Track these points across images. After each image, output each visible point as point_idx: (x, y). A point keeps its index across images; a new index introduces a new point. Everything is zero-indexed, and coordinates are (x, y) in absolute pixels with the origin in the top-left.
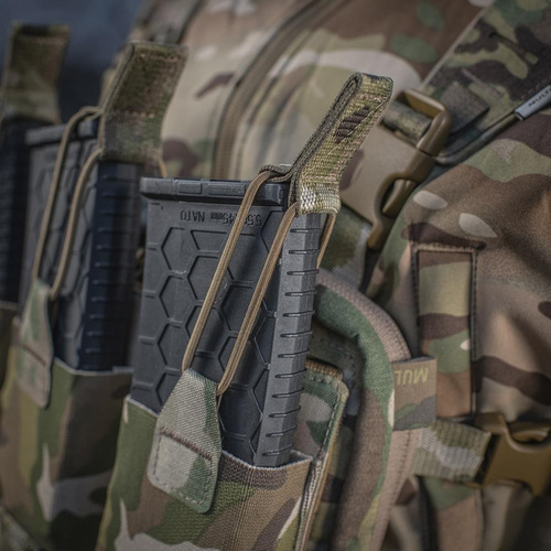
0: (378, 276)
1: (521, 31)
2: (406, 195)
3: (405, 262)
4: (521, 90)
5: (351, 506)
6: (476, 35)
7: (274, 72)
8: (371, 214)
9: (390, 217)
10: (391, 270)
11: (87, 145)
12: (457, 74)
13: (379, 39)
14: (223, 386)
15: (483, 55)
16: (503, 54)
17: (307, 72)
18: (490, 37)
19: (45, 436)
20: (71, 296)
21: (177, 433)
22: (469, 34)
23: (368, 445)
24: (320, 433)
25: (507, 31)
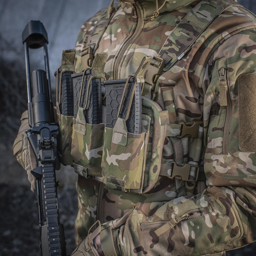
0: (154, 95)
1: (176, 41)
2: (158, 78)
3: (159, 91)
4: (178, 54)
5: (155, 142)
6: (168, 42)
7: (125, 55)
8: (151, 83)
9: (155, 83)
10: (157, 93)
11: (88, 76)
12: (165, 52)
13: (148, 46)
15: (170, 47)
16: (173, 46)
17: (132, 55)
18: (170, 43)
20: (88, 109)
21: (118, 131)
22: (166, 43)
23: (156, 129)
24: (146, 127)
25: (174, 41)
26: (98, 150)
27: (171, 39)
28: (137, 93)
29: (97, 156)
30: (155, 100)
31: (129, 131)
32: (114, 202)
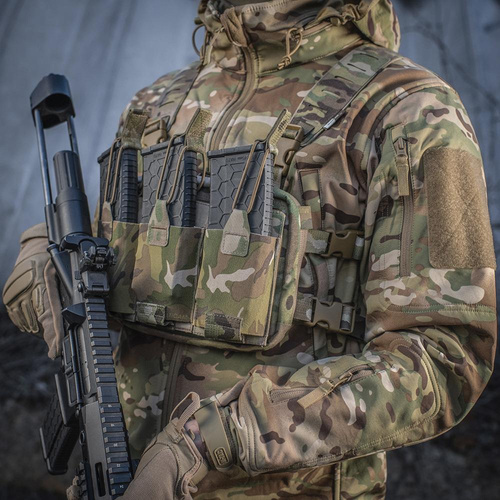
0: (286, 182)
1: (319, 103)
2: (293, 156)
3: (296, 176)
4: (323, 121)
5: (290, 256)
6: (304, 106)
7: (229, 125)
8: (282, 164)
9: (289, 164)
10: (291, 180)
11: (178, 147)
12: (300, 119)
13: (269, 113)
14: (249, 210)
15: (308, 112)
16: (315, 111)
17: (242, 126)
18: (309, 106)
19: (165, 256)
20: (175, 201)
21: (232, 232)
22: (301, 106)
23: (294, 233)
24: (277, 229)
25: (315, 104)
26: (188, 272)
27: (309, 101)
28: (268, 169)
29: (186, 284)
30: (288, 190)
31: (252, 230)
32: (202, 378)
